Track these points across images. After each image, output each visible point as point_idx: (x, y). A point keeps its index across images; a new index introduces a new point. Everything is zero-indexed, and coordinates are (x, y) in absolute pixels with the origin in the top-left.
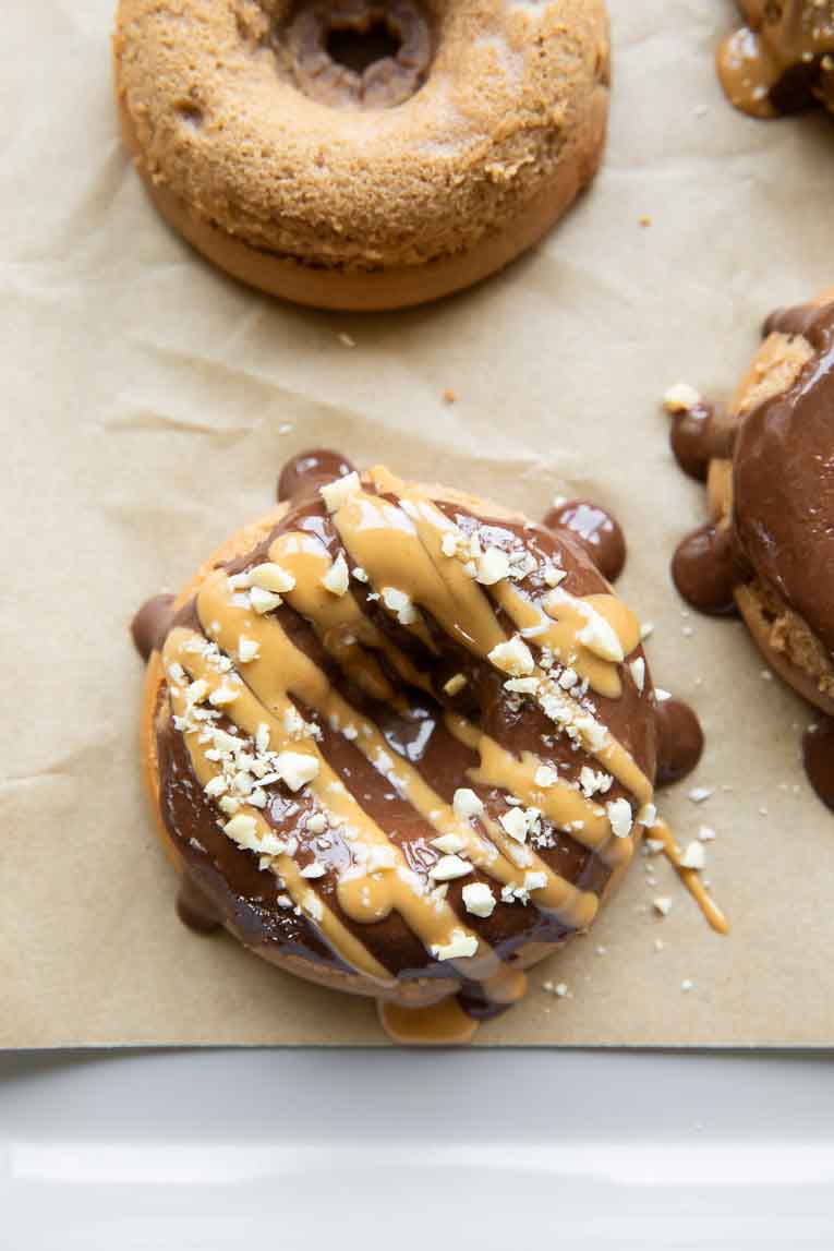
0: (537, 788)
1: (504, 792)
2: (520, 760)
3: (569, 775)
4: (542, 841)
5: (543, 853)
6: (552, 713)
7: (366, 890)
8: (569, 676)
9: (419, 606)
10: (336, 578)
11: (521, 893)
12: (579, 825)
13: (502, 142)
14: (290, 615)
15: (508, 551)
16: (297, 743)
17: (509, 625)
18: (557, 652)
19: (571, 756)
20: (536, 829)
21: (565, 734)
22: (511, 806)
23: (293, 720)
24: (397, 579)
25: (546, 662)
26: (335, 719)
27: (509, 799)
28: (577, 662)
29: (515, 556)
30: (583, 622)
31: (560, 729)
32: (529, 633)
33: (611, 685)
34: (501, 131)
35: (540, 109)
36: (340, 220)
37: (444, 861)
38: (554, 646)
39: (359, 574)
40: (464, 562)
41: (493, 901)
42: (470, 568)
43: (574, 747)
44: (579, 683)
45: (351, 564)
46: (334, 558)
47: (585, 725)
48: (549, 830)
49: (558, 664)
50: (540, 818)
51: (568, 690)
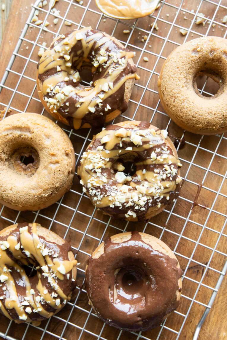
0: (44, 294)
1: (39, 292)
2: (43, 287)
3: (50, 292)
4: (42, 303)
5: (42, 305)
6: (49, 281)
7: (10, 304)
8: (54, 275)
9: (31, 255)
10: (17, 247)
11: (36, 311)
12: (49, 302)
13: (45, 191)
14: (8, 251)
15: (49, 249)
16: (5, 273)
17: (46, 263)
18: (53, 270)
19: (51, 290)
20: (42, 301)
21: (51, 285)
22: (39, 295)
23: (5, 269)
24: (28, 249)
25: (51, 272)
26: (16, 268)
27: (39, 294)
28: (56, 273)
29: (51, 251)
30: (59, 266)
32: (49, 265)
33: (62, 278)
34: (45, 189)
35: (53, 185)
36: (14, 201)
37: (25, 302)
38: (53, 269)
39: (22, 247)
40: (41, 250)
41: (31, 311)
42: (41, 251)
43: (52, 288)
44: (56, 277)
45: (21, 245)
46: (18, 243)
47: (55, 285)
48: (44, 302)
49: (53, 272)
50: (43, 299)
51: (53, 278)
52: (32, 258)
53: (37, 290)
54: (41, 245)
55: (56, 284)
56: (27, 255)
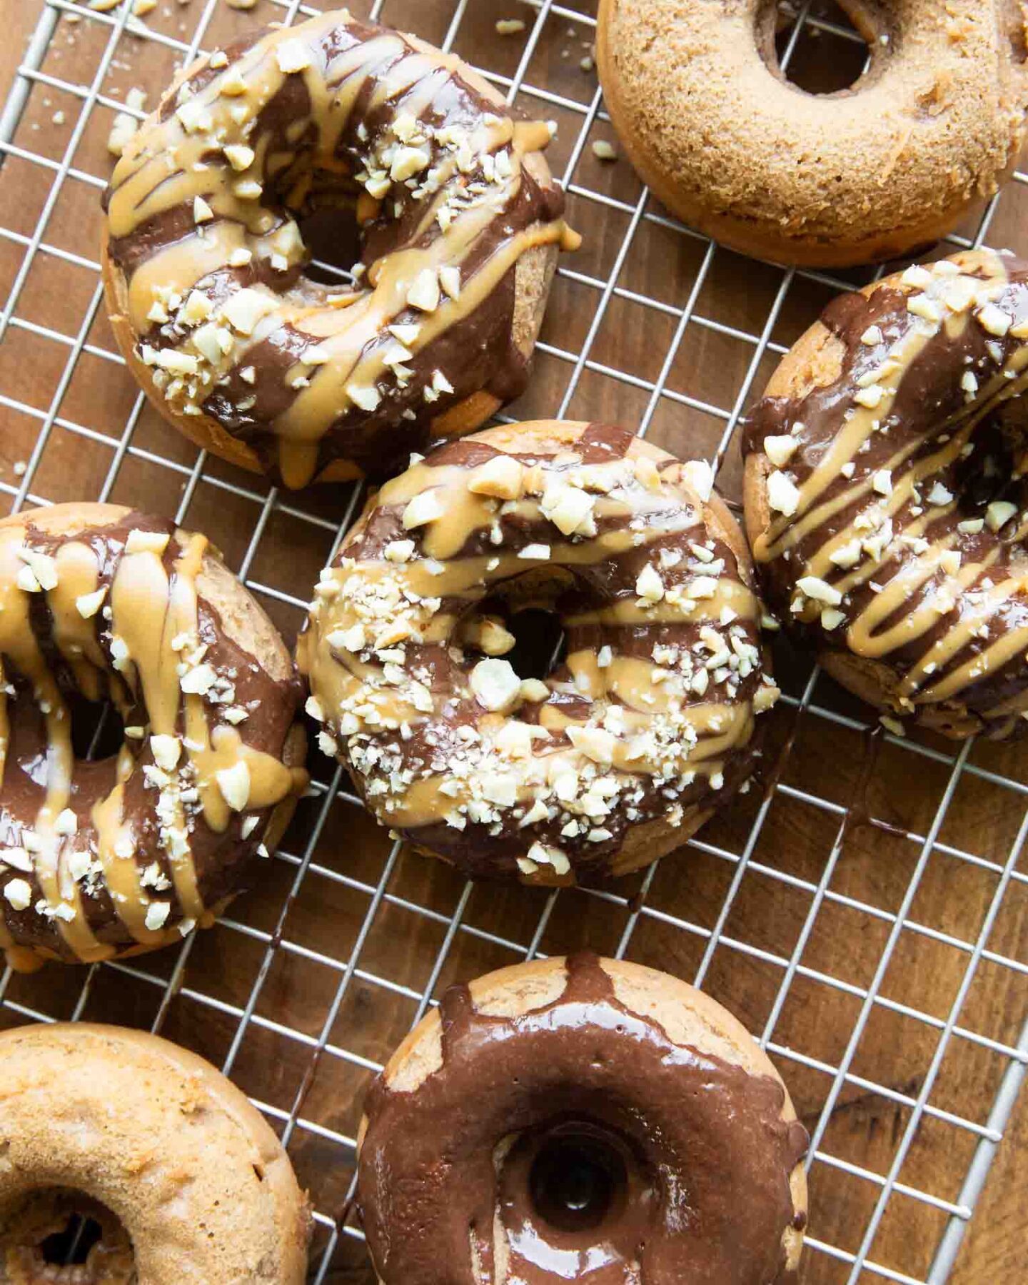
0: (112, 852)
1: (96, 837)
2: (123, 823)
3: (142, 859)
4: (90, 890)
5: (85, 899)
6: (160, 810)
8: (192, 794)
9: (133, 663)
10: (87, 604)
11: (50, 912)
12: (122, 898)
14: (39, 604)
17: (180, 727)
18: (197, 771)
19: (151, 849)
20: (91, 879)
21: (159, 830)
22: (89, 849)
24: (129, 636)
25: (184, 772)
26: (38, 691)
27: (93, 845)
28: (206, 788)
29: (223, 683)
30: (227, 765)
31: (159, 825)
32: (189, 743)
33: (218, 822)
37: (17, 850)
38: (197, 766)
39: (107, 611)
40: (181, 661)
41: (27, 903)
43: (160, 845)
44: (196, 804)
45: (107, 601)
46: (99, 587)
47: (177, 838)
48: (100, 887)
49: (191, 780)
50: (100, 873)
51: (185, 803)
52: (130, 680)
53: (91, 825)
54: (193, 643)
55: (185, 835)
56: (110, 658)
